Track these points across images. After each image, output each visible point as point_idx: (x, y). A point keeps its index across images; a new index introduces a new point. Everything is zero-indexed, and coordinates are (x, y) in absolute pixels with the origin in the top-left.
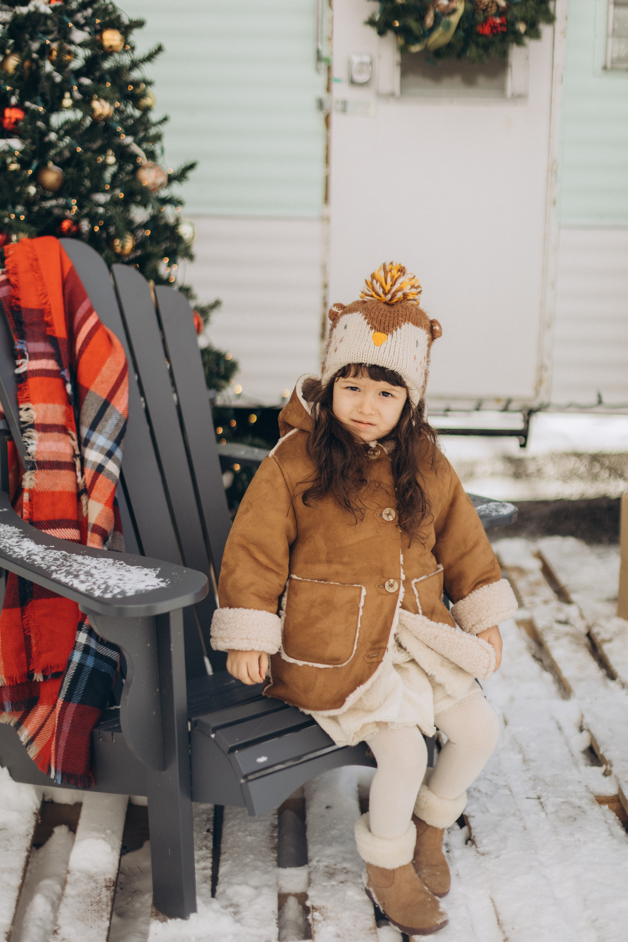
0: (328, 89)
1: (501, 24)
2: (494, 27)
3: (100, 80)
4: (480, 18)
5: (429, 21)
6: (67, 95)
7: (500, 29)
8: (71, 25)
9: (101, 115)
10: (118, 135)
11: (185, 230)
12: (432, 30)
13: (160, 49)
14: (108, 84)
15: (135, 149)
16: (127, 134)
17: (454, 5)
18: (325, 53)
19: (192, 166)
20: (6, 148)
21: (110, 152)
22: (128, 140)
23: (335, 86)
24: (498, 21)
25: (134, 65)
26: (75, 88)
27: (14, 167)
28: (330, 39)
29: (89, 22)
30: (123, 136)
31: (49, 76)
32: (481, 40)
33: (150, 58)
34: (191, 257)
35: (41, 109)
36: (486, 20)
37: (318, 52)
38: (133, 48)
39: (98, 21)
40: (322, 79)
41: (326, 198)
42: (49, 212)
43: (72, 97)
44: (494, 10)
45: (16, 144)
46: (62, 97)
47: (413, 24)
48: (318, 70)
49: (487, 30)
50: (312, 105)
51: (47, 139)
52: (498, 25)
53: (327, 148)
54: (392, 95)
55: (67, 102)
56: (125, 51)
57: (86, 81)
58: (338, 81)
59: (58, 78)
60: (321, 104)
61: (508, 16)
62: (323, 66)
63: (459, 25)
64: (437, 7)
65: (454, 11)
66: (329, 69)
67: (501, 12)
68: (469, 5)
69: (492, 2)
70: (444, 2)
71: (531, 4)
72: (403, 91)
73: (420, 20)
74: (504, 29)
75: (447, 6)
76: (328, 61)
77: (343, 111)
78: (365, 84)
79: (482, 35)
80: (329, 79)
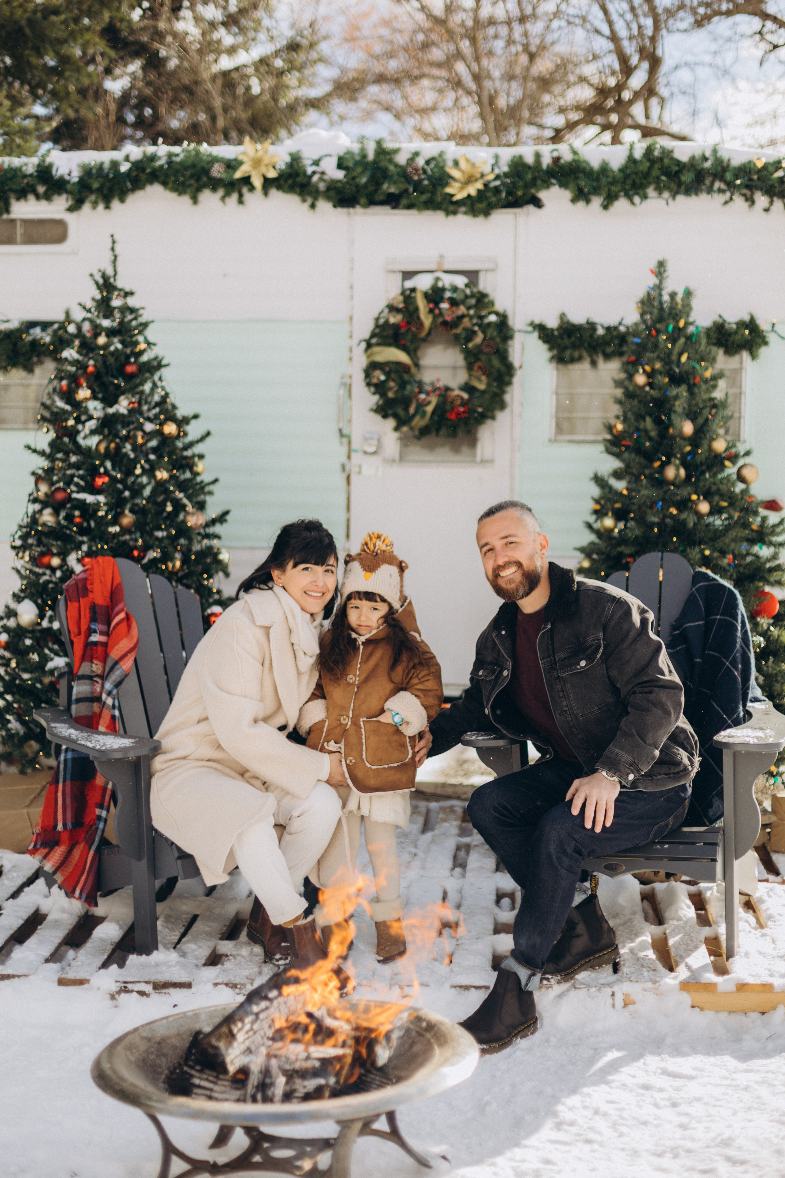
0: (349, 457)
1: (464, 412)
2: (458, 414)
3: (160, 457)
4: (448, 407)
5: (412, 410)
6: (139, 466)
7: (463, 416)
8: (141, 420)
9: (161, 479)
10: (174, 492)
11: (224, 556)
12: (414, 416)
13: (208, 434)
14: (166, 459)
15: (185, 501)
16: (180, 492)
17: (429, 399)
18: (345, 431)
19: (227, 513)
20: (96, 502)
21: (169, 504)
22: (180, 495)
23: (354, 455)
24: (462, 409)
25: (191, 445)
26: (143, 462)
27: (101, 513)
28: (350, 421)
29: (157, 416)
30: (177, 493)
31: (126, 455)
32: (449, 423)
33: (202, 439)
34: (227, 575)
35: (119, 476)
36: (453, 409)
37: (340, 430)
38: (186, 434)
39: (162, 417)
40: (344, 450)
41: (348, 536)
42: (125, 543)
43: (142, 467)
44: (459, 402)
45: (102, 499)
46: (135, 468)
47: (401, 412)
48: (341, 443)
49: (453, 416)
50: (339, 468)
51: (123, 496)
52: (462, 413)
53: (348, 499)
54: (394, 461)
55: (138, 471)
56: (178, 437)
57: (152, 457)
58: (356, 451)
59: (132, 455)
60: (343, 468)
61: (470, 406)
62: (345, 440)
63: (434, 412)
64: (418, 400)
65: (429, 403)
66: (349, 442)
67: (464, 403)
68: (441, 399)
69: (458, 396)
70: (422, 396)
71: (487, 396)
72: (402, 458)
73: (406, 408)
74: (466, 415)
75: (424, 400)
76: (349, 437)
77: (360, 472)
78: (374, 453)
79: (450, 420)
80: (350, 450)
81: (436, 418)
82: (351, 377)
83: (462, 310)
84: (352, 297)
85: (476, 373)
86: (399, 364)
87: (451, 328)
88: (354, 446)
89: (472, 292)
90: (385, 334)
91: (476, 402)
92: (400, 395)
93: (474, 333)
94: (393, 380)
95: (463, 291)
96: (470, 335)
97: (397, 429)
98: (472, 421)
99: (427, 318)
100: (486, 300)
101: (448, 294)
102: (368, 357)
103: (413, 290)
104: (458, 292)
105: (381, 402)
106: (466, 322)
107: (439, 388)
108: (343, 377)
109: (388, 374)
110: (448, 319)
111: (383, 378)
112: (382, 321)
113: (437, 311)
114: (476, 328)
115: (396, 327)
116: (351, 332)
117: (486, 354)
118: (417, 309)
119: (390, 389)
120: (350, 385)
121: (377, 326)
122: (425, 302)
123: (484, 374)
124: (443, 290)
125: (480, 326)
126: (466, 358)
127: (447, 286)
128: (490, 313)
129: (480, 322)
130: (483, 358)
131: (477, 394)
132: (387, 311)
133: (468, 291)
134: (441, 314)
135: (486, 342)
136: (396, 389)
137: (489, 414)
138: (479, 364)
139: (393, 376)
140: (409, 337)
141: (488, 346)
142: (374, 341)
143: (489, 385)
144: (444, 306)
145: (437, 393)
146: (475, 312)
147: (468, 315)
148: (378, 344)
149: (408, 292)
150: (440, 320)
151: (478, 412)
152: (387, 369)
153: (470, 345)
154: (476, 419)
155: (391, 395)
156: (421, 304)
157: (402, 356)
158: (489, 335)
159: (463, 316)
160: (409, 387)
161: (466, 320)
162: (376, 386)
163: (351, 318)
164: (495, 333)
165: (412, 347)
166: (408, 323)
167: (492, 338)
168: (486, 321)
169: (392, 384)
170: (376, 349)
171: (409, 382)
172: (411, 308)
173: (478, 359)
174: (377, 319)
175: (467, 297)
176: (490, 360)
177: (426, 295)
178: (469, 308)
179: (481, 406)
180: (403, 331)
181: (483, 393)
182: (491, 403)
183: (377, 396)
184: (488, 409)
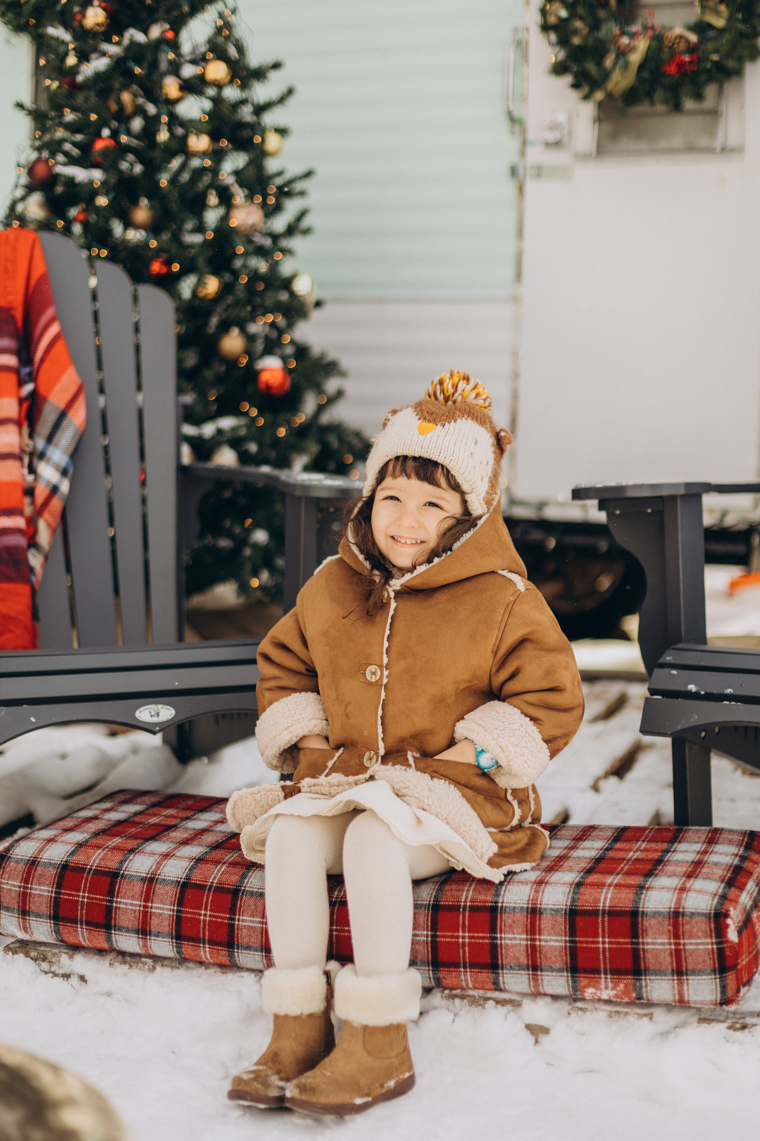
0: (523, 153)
1: (690, 63)
2: (681, 66)
4: (665, 54)
5: (609, 63)
7: (688, 68)
12: (611, 72)
13: (291, 91)
17: (636, 43)
18: (517, 113)
20: (88, 178)
21: (213, 193)
22: (229, 180)
23: (529, 150)
24: (687, 58)
28: (522, 98)
32: (667, 81)
36: (672, 58)
37: (510, 113)
41: (519, 276)
44: (682, 47)
45: (98, 175)
47: (592, 68)
48: (511, 132)
49: (673, 70)
50: (507, 172)
52: (687, 63)
54: (588, 156)
58: (533, 143)
60: (514, 171)
61: (700, 53)
62: (517, 128)
63: (642, 66)
64: (617, 47)
65: (634, 50)
66: (524, 131)
67: (692, 49)
68: (655, 43)
69: (681, 38)
70: (626, 41)
72: (601, 151)
74: (694, 67)
75: (628, 45)
76: (522, 123)
77: (538, 176)
78: (559, 144)
79: (668, 76)
80: (524, 143)
81: (646, 74)
82: (527, 30)
85: (714, 4)
88: (529, 137)
92: (590, 41)
94: (581, 19)
98: (703, 76)
105: (561, 56)
107: (652, 27)
108: (515, 30)
109: (571, 8)
111: (563, 14)
119: (575, 32)
120: (527, 43)
123: (721, 3)
131: (710, 35)
136: (584, 31)
139: (580, 13)
143: (730, 19)
145: (648, 34)
151: (712, 62)
154: (709, 72)
155: (577, 42)
160: (604, 29)
169: (579, 24)
181: (721, 31)
182: (734, 46)
183: (557, 49)
184: (728, 56)
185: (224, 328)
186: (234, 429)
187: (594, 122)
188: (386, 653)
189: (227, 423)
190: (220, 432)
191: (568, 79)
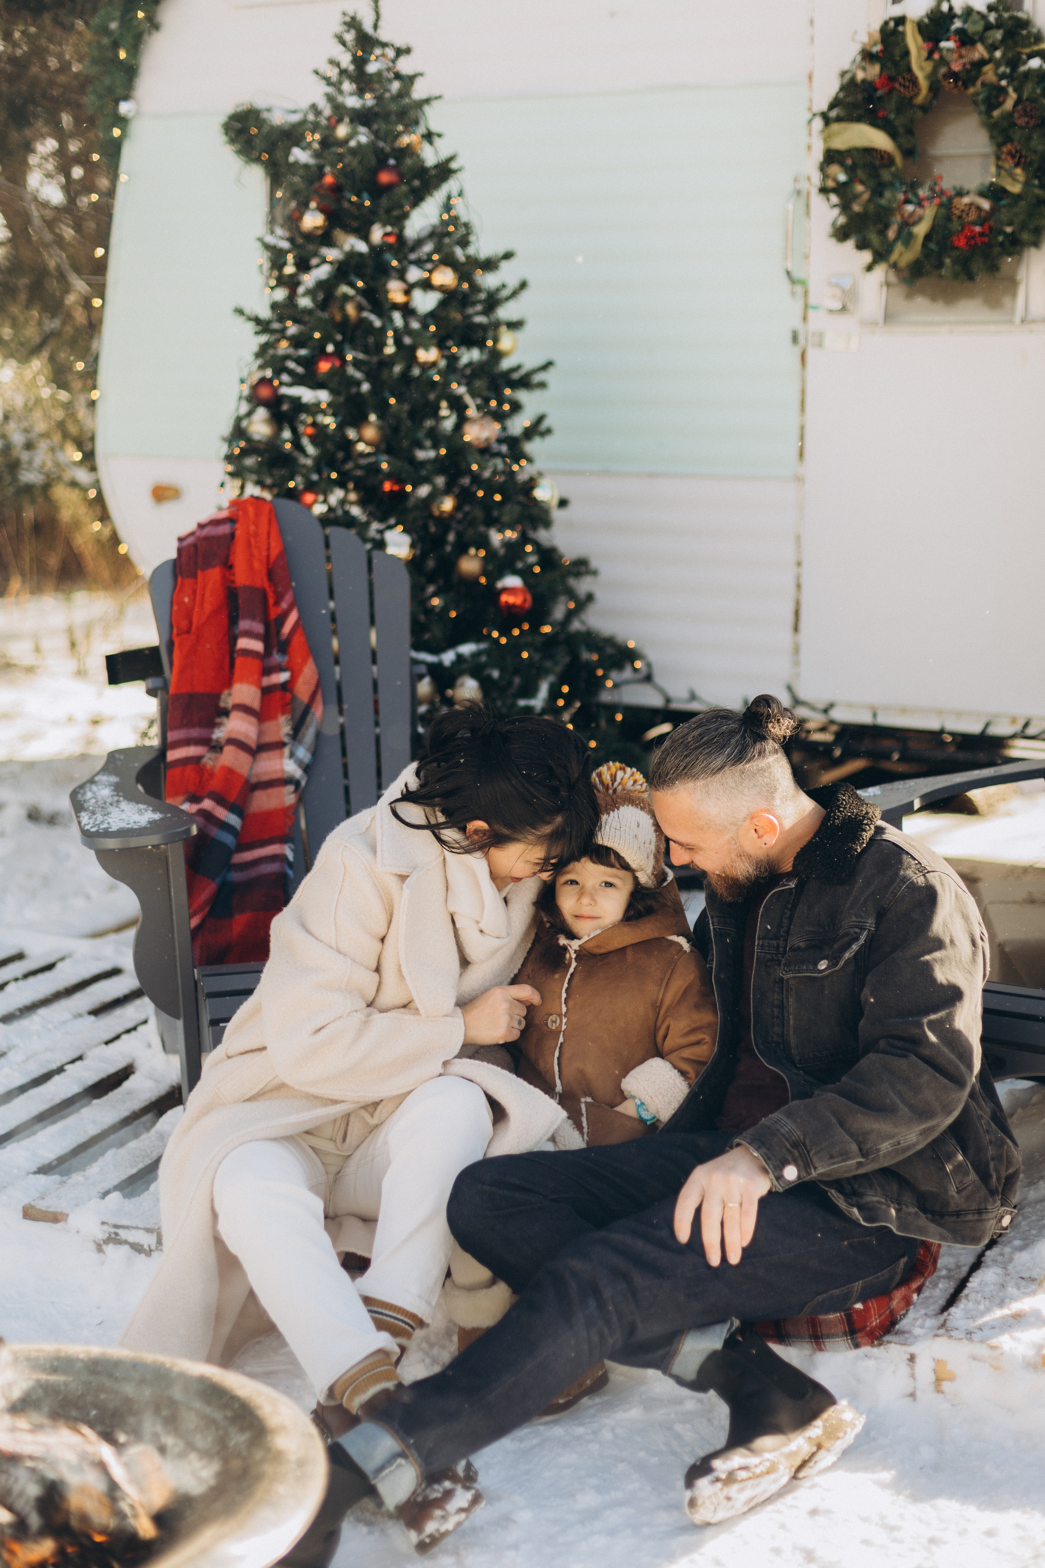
0: (805, 319)
1: (982, 234)
2: (972, 237)
4: (955, 225)
5: (891, 234)
7: (979, 240)
9: (427, 362)
10: (450, 384)
11: (543, 492)
12: (895, 243)
13: (525, 286)
15: (469, 400)
16: (460, 384)
17: (922, 212)
18: (796, 274)
21: (444, 404)
22: (461, 390)
23: (811, 314)
24: (978, 229)
28: (806, 257)
30: (455, 386)
31: (368, 322)
32: (957, 253)
36: (962, 228)
37: (788, 273)
39: (437, 257)
40: (798, 307)
41: (801, 453)
43: (397, 342)
44: (973, 216)
45: (323, 395)
46: (384, 343)
47: (874, 238)
48: (793, 294)
49: (961, 242)
50: (788, 338)
51: (358, 390)
52: (977, 235)
53: (803, 392)
54: (875, 323)
55: (390, 349)
58: (815, 308)
59: (378, 323)
60: (796, 337)
61: (992, 223)
62: (799, 289)
63: (928, 238)
64: (902, 216)
65: (920, 219)
66: (806, 293)
67: (984, 218)
68: (943, 211)
69: (971, 204)
70: (910, 208)
71: (1023, 203)
72: (889, 317)
73: (883, 232)
74: (986, 239)
75: (912, 214)
76: (803, 283)
77: (820, 345)
78: (844, 309)
79: (957, 248)
80: (806, 306)
81: (933, 246)
82: (809, 179)
83: (980, 51)
84: (812, 39)
85: (1008, 164)
86: (869, 151)
87: (966, 86)
88: (812, 300)
89: (999, 18)
90: (850, 99)
91: (1004, 215)
92: (871, 207)
93: (1003, 91)
94: (862, 182)
95: (983, 17)
96: (994, 96)
97: (869, 268)
98: (997, 250)
99: (922, 68)
100: (1024, 32)
101: (957, 24)
102: (825, 140)
103: (901, 21)
104: (975, 17)
105: (842, 220)
106: (989, 73)
107: (942, 192)
108: (796, 180)
109: (850, 171)
110: (956, 67)
111: (842, 177)
112: (848, 77)
113: (936, 56)
114: (1004, 83)
115: (868, 87)
116: (811, 101)
117: (1021, 128)
118: (906, 53)
119: (856, 197)
120: (808, 193)
121: (842, 88)
122: (919, 39)
123: (1017, 165)
124: (951, 15)
125: (1010, 77)
126: (992, 137)
127: (958, 10)
128: (1031, 56)
129: (1008, 70)
130: (1017, 135)
131: (1004, 202)
132: (859, 58)
133: (992, 17)
134: (943, 61)
135: (1019, 107)
136: (866, 196)
137: (1025, 236)
138: (1008, 147)
139: (860, 173)
140: (893, 104)
141: (1025, 113)
142: (833, 114)
143: (1027, 184)
144: (947, 44)
145: (936, 201)
146: (1004, 55)
147: (991, 60)
148: (839, 119)
149: (892, 24)
150: (943, 70)
151: (1005, 233)
152: (849, 162)
153: (996, 113)
154: (1002, 244)
155: (857, 208)
156: (914, 42)
157: (879, 140)
158: (1025, 96)
159: (982, 62)
160: (888, 194)
161: (988, 69)
162: (834, 190)
163: (810, 77)
164: (1038, 91)
165: (899, 122)
166: (892, 79)
167: (1032, 100)
168: (1023, 68)
169: (860, 188)
170: (835, 127)
171: (891, 184)
172: (897, 52)
173: (1008, 139)
174: (843, 74)
175: (988, 27)
176: (1029, 138)
177: (921, 27)
178: (992, 48)
179: (1010, 224)
180: (880, 93)
181: (1018, 197)
182: (1031, 215)
183: (837, 211)
184: (1023, 227)
185: (462, 549)
186: (475, 655)
187: (882, 286)
188: (565, 1003)
189: (467, 649)
190: (460, 658)
191: (850, 244)
